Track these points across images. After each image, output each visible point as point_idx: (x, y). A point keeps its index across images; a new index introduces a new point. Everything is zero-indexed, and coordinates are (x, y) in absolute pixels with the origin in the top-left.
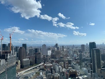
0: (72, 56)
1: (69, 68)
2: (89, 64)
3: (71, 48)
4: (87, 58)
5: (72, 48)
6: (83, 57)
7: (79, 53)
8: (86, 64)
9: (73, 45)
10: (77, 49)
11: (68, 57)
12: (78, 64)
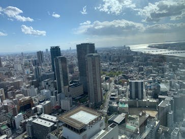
0: (22, 74)
1: (17, 96)
2: (52, 83)
3: (17, 60)
4: (48, 74)
5: (20, 59)
6: (42, 73)
7: (34, 67)
8: (47, 84)
9: (22, 53)
10: (30, 60)
11: (13, 76)
12: (33, 86)
